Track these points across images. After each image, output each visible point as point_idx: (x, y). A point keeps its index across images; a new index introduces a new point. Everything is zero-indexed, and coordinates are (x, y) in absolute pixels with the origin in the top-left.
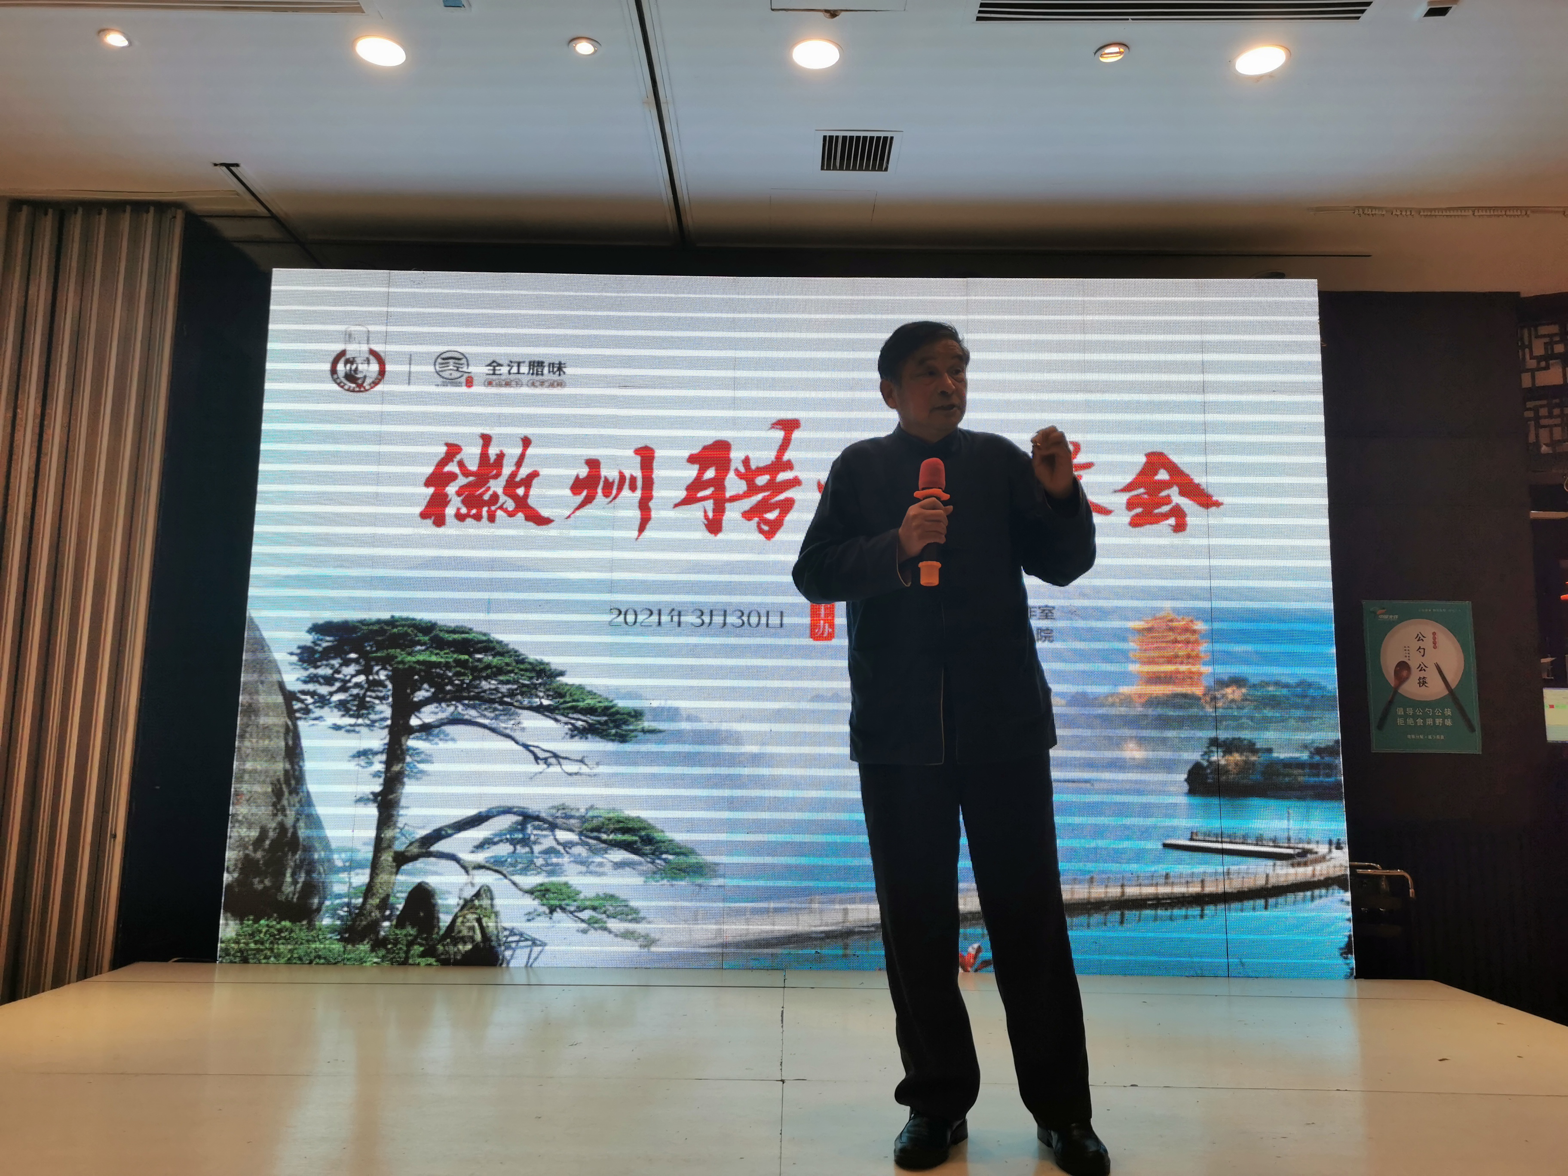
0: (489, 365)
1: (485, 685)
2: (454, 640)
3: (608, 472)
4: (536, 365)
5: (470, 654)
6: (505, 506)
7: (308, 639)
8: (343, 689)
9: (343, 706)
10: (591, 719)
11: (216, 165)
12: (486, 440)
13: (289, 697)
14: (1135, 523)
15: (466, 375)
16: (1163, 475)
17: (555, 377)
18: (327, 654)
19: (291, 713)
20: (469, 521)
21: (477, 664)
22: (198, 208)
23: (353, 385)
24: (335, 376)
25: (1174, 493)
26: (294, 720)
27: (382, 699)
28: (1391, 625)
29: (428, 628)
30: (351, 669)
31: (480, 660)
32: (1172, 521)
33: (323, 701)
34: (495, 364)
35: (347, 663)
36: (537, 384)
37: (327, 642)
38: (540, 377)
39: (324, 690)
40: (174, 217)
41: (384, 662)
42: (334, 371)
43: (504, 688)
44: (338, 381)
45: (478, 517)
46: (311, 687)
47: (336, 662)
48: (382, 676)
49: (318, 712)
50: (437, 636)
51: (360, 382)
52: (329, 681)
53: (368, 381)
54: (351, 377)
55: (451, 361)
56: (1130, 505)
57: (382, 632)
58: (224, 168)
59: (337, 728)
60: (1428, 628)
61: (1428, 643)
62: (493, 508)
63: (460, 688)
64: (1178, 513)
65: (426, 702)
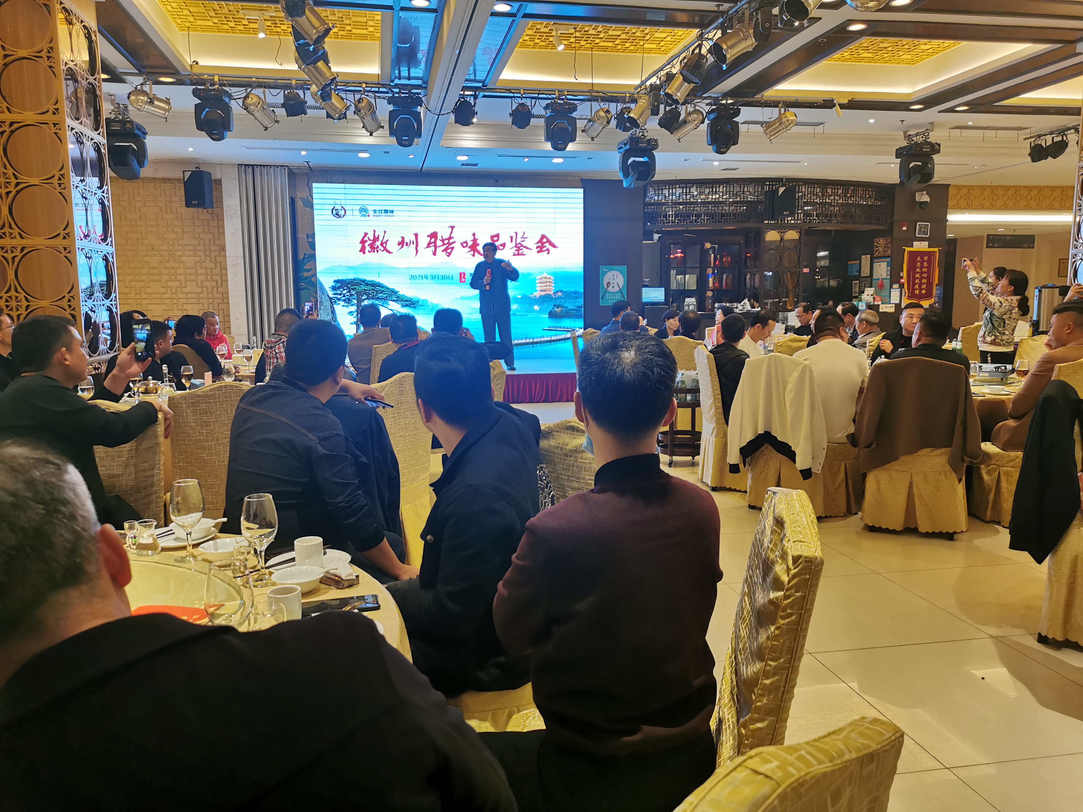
2: (371, 284)
3: (407, 240)
4: (386, 211)
5: (375, 287)
6: (380, 249)
10: (407, 303)
11: (302, 161)
12: (374, 231)
13: (331, 299)
14: (538, 252)
16: (545, 240)
17: (391, 214)
18: (339, 288)
20: (372, 253)
27: (354, 299)
28: (606, 272)
29: (364, 281)
31: (378, 289)
32: (547, 252)
34: (375, 211)
35: (344, 290)
37: (339, 285)
38: (387, 214)
39: (339, 297)
40: (285, 169)
41: (354, 289)
43: (384, 296)
46: (336, 296)
47: (341, 290)
48: (354, 293)
49: (338, 302)
50: (366, 283)
52: (340, 294)
56: (537, 248)
57: (352, 282)
60: (615, 273)
61: (615, 277)
63: (373, 296)
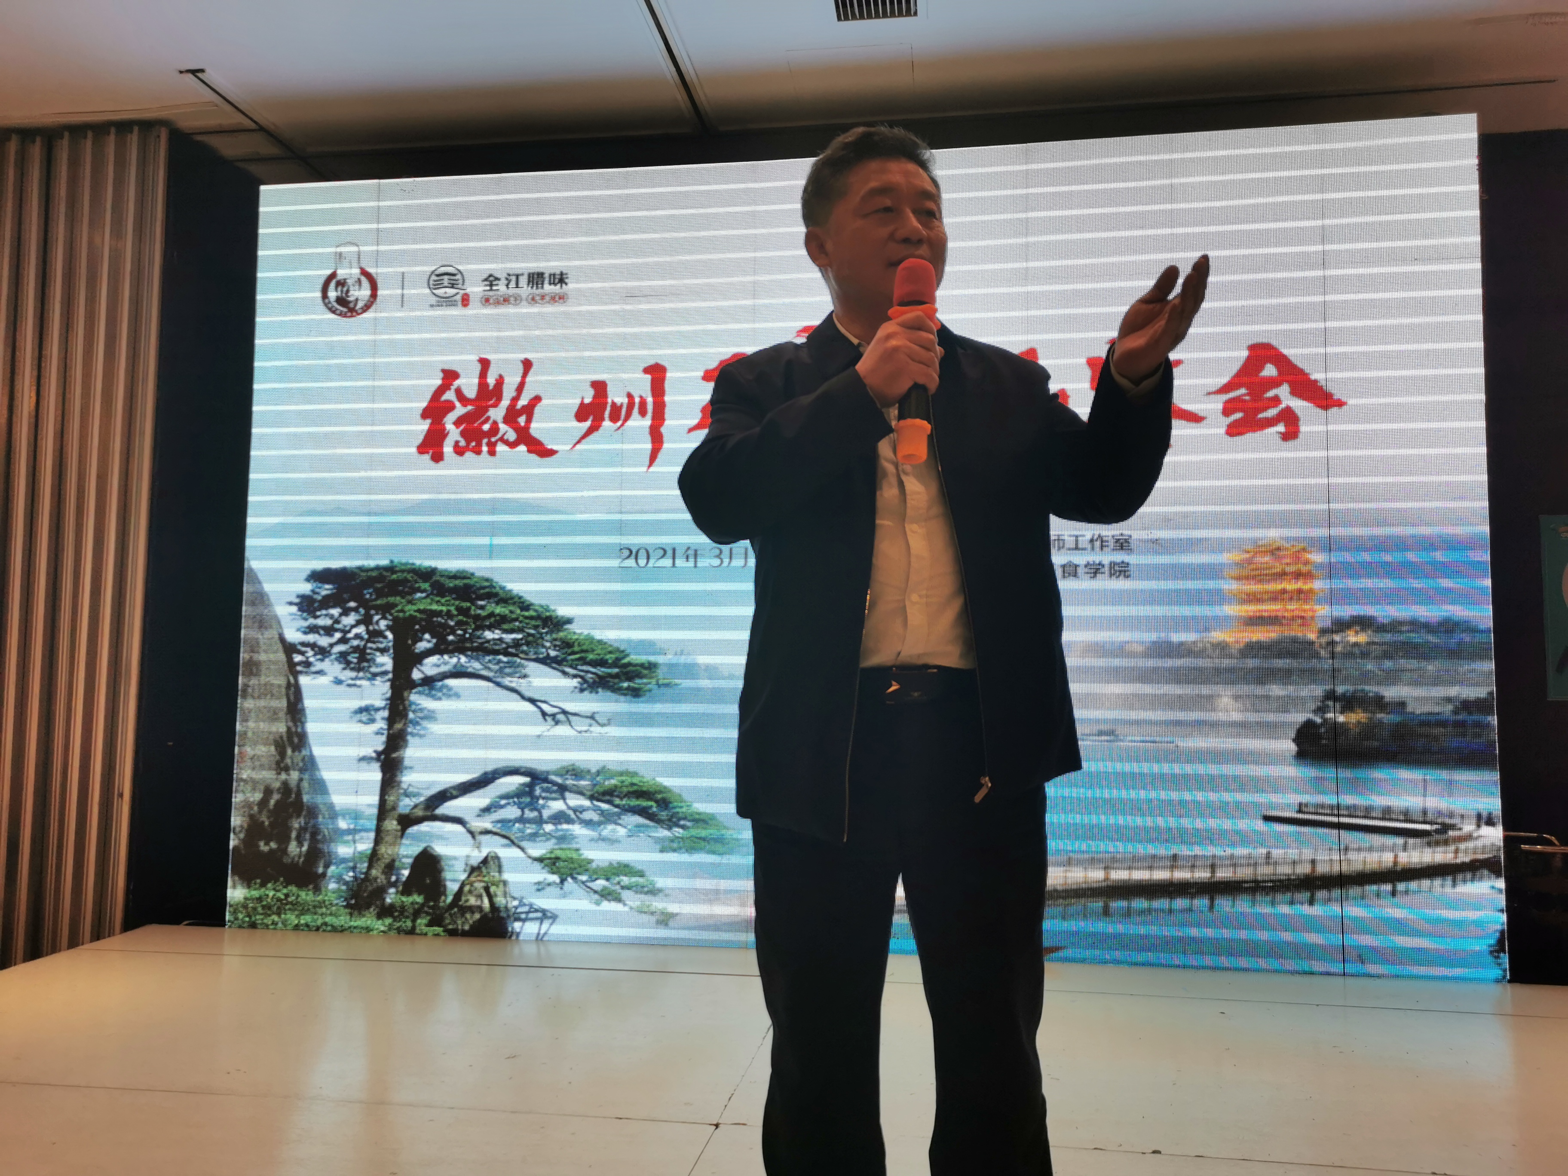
0: (486, 280)
1: (489, 635)
2: (456, 587)
3: (617, 397)
4: (536, 279)
5: (473, 602)
6: (506, 437)
7: (306, 588)
8: (343, 640)
9: (343, 657)
10: (601, 671)
11: (181, 72)
12: (485, 364)
13: (290, 649)
14: (1234, 430)
15: (462, 292)
16: (1270, 371)
17: (556, 289)
18: (327, 602)
19: (291, 665)
20: (469, 455)
21: (479, 612)
23: (345, 310)
24: (327, 301)
25: (1283, 392)
26: (296, 674)
27: (383, 651)
29: (428, 574)
30: (349, 620)
31: (482, 608)
32: (1281, 428)
33: (323, 652)
34: (491, 279)
35: (346, 612)
36: (537, 298)
37: (326, 589)
38: (540, 291)
39: (324, 641)
40: (159, 136)
41: (385, 610)
42: (325, 296)
43: (509, 637)
44: (330, 306)
45: (478, 452)
46: (311, 638)
47: (335, 612)
48: (383, 624)
49: (319, 666)
50: (437, 582)
51: (351, 305)
52: (329, 631)
53: (360, 305)
54: (341, 301)
55: (446, 277)
56: (1226, 412)
57: (380, 578)
58: (190, 76)
59: (338, 682)
62: (493, 439)
63: (462, 639)
64: (1290, 418)
65: (429, 653)
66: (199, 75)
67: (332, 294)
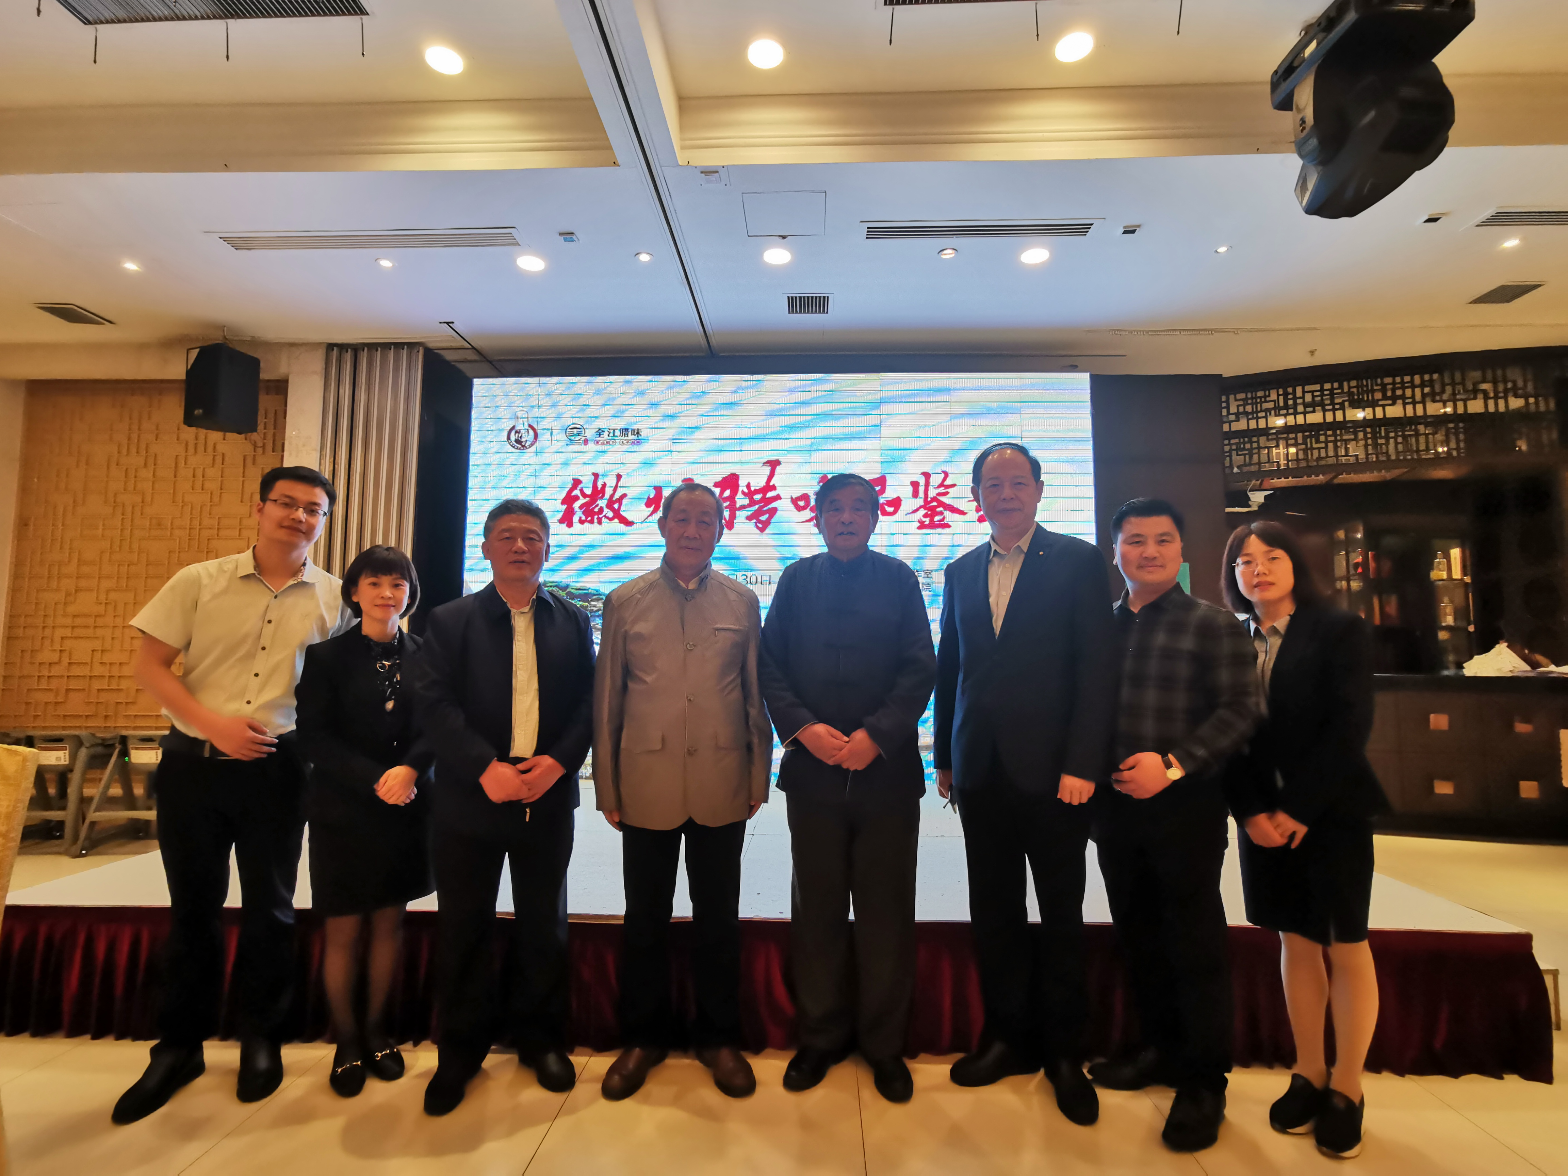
6: (607, 515)
11: (441, 323)
12: (596, 476)
15: (584, 438)
20: (587, 524)
22: (431, 345)
23: (520, 446)
24: (510, 441)
36: (625, 442)
40: (418, 352)
42: (509, 438)
44: (511, 444)
45: (592, 522)
51: (523, 444)
53: (528, 443)
54: (518, 441)
55: (575, 430)
58: (446, 324)
62: (600, 516)
66: (450, 324)
67: (513, 437)
